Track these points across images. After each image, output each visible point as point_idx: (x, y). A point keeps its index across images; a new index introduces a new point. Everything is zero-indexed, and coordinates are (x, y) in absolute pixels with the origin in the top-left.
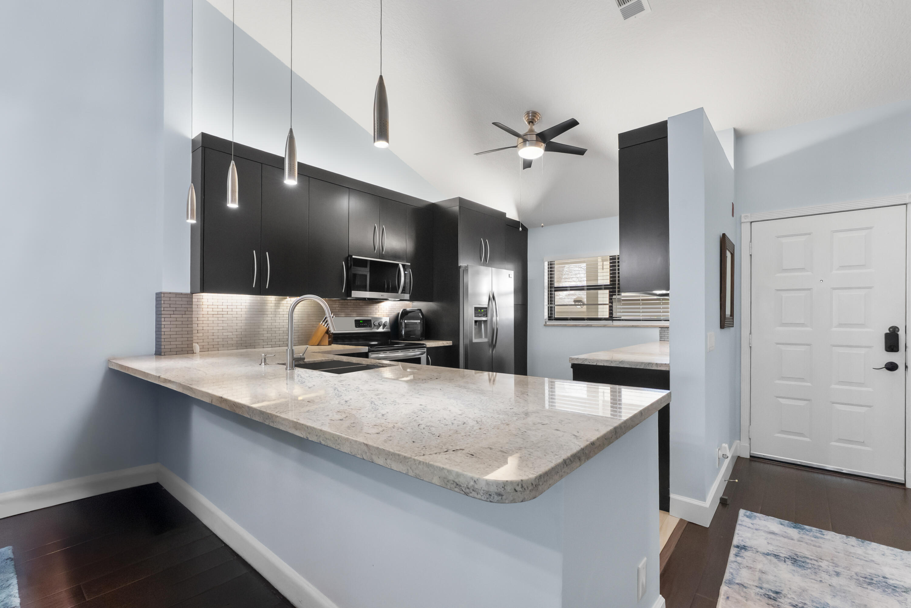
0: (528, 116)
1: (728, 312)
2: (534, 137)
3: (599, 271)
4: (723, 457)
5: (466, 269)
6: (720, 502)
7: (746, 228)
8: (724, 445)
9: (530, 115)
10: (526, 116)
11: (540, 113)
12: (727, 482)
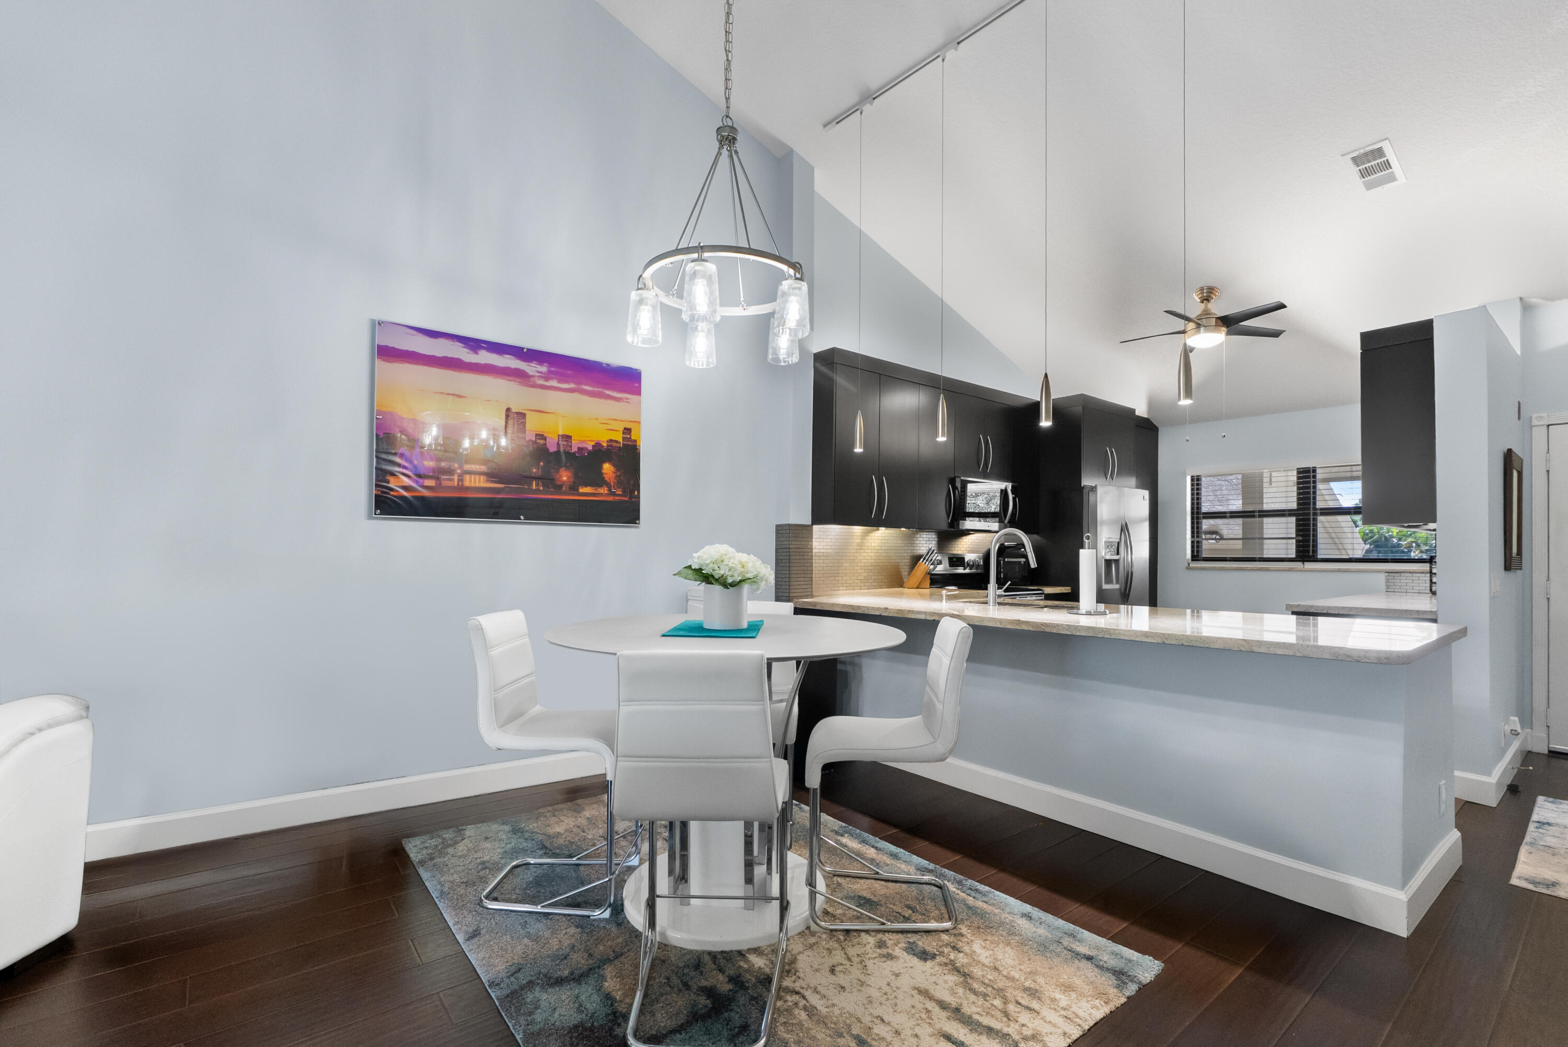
0: (1203, 293)
1: (1515, 550)
2: (1213, 321)
3: (1265, 485)
4: (1511, 733)
5: (1093, 489)
6: (1508, 789)
7: (1539, 435)
8: (1512, 718)
9: (1205, 291)
10: (1199, 292)
11: (1220, 288)
12: (1516, 770)
